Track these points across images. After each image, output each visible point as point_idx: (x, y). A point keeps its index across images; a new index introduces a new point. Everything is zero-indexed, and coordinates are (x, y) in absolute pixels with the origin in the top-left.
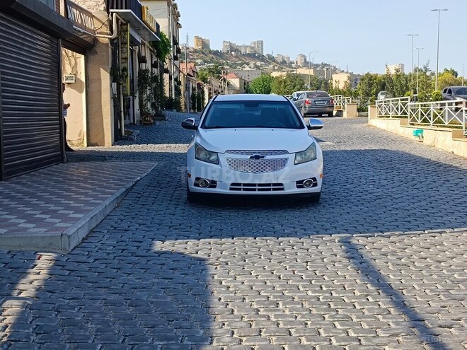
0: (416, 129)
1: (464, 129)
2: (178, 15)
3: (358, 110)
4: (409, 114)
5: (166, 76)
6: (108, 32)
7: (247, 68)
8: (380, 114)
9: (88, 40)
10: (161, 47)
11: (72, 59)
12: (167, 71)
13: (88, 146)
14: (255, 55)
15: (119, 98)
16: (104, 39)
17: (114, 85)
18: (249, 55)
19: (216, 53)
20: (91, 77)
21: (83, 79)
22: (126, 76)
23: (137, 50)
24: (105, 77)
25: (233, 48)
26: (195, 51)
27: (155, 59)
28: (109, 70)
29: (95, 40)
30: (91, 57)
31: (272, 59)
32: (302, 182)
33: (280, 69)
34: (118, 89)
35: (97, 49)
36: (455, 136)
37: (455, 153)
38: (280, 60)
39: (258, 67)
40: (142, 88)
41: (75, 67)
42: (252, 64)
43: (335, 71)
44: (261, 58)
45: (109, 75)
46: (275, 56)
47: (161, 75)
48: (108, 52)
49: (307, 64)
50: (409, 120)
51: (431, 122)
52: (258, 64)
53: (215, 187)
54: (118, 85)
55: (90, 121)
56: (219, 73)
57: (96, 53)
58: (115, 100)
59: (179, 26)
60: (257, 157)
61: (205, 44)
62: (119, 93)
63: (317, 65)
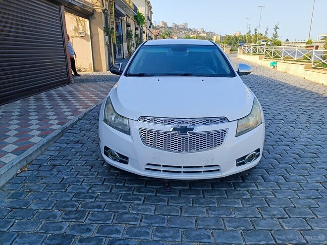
0: (272, 62)
1: (312, 63)
2: (151, 7)
3: (230, 50)
4: (264, 53)
5: (144, 35)
6: (101, 5)
7: (181, 34)
8: (244, 52)
9: (90, 11)
10: (139, 19)
11: (83, 22)
12: (144, 33)
13: (94, 71)
14: (185, 29)
15: (111, 45)
16: (99, 10)
17: (107, 37)
18: (182, 28)
19: (170, 28)
20: (93, 32)
21: (89, 34)
22: (114, 32)
23: (125, 19)
24: (101, 33)
25: (176, 26)
26: (162, 27)
27: (137, 26)
28: (103, 29)
29: (94, 10)
30: (93, 21)
31: (191, 30)
32: (244, 158)
33: (194, 34)
34: (110, 40)
35: (95, 16)
36: (306, 68)
37: (306, 78)
38: (194, 30)
39: (185, 33)
40: (129, 40)
41: (84, 27)
42: (183, 32)
43: (214, 34)
44: (187, 29)
45: (103, 31)
46: (192, 29)
47: (141, 35)
48: (102, 18)
49: (204, 32)
50: (264, 56)
51: (282, 58)
52: (186, 32)
53: (127, 163)
54: (110, 37)
55: (94, 58)
56: (170, 34)
57: (95, 18)
58: (109, 46)
59: (151, 13)
60: (184, 130)
61: (166, 24)
62: (110, 42)
63: (208, 32)
